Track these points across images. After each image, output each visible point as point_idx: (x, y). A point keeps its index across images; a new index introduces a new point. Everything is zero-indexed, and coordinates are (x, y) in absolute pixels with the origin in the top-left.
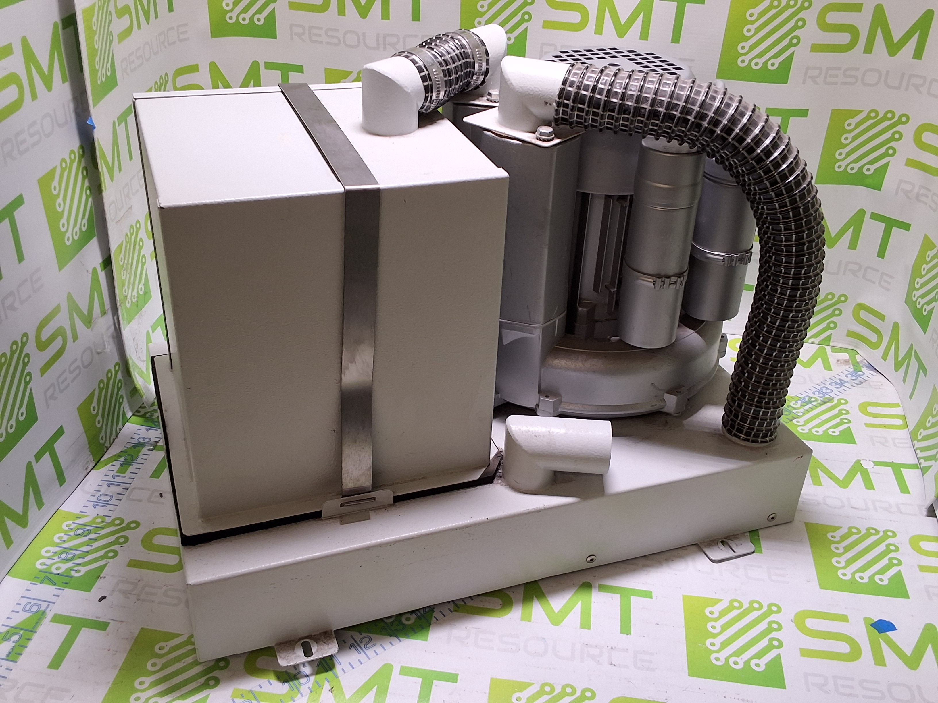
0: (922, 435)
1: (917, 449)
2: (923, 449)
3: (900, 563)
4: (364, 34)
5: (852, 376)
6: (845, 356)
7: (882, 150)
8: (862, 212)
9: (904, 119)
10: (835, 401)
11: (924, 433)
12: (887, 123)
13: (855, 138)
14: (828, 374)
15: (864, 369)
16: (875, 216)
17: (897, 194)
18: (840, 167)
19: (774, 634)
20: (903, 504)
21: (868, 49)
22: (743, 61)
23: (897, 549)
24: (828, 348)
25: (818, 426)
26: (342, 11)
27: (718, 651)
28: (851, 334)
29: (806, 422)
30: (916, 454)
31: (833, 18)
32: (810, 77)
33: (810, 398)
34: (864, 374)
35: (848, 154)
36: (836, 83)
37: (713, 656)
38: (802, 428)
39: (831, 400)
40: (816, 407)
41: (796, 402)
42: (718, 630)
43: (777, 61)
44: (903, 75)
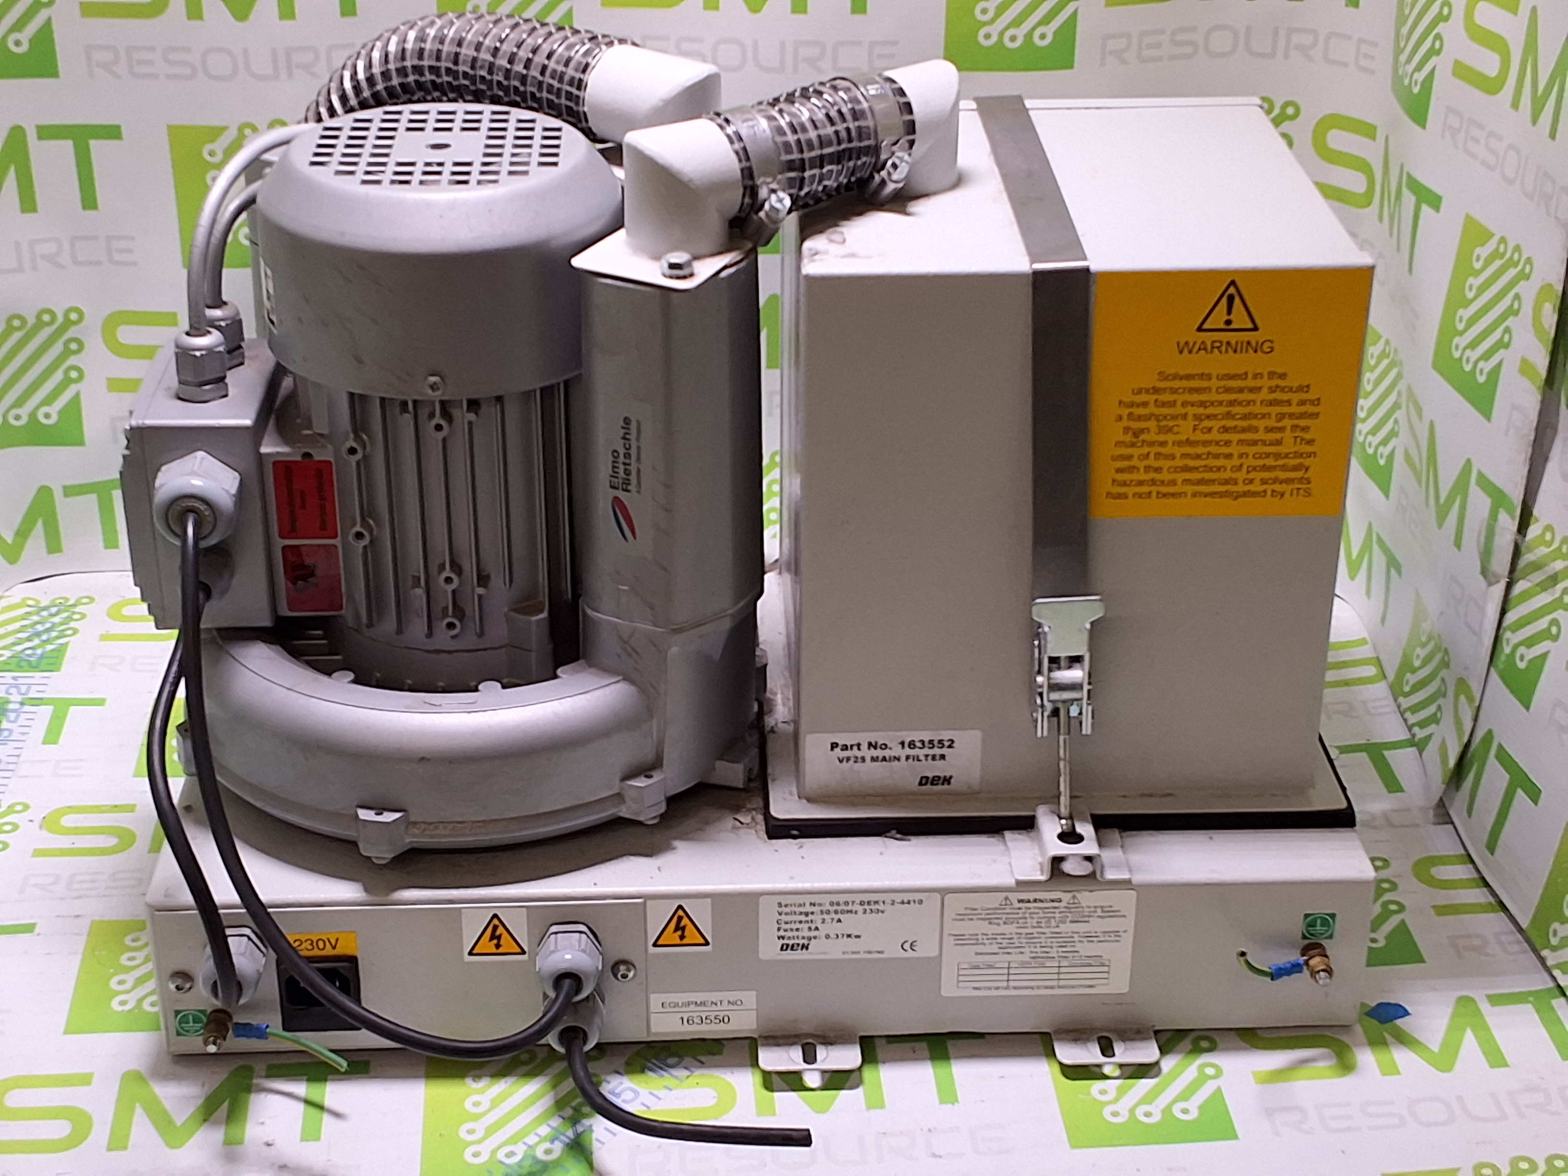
0: (1411, 683)
1: (1405, 710)
2: (1414, 709)
3: (1402, 908)
4: (246, 51)
9: (1290, 111)
11: (1412, 679)
19: (1206, 1058)
20: (1395, 811)
22: (987, 36)
23: (1394, 887)
26: (194, 11)
27: (1114, 1102)
30: (1405, 720)
32: (1111, 52)
36: (1160, 59)
37: (1107, 1111)
43: (1050, 29)
44: (1276, 30)
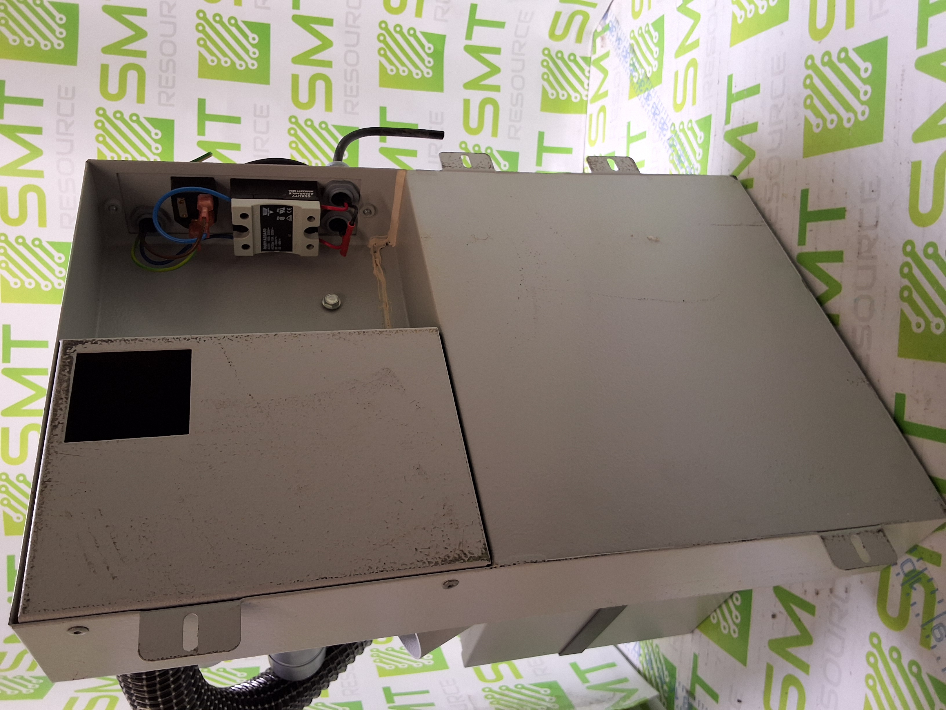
5: (613, 31)
6: (598, 41)
7: (412, 40)
8: (468, 49)
10: (632, 42)
12: (388, 39)
13: (403, 64)
14: (612, 54)
15: (607, 21)
16: (469, 36)
17: (446, 21)
18: (428, 73)
19: (834, 59)
21: (328, 64)
24: (594, 57)
25: (652, 52)
27: (855, 113)
28: (579, 39)
29: (649, 64)
31: (304, 97)
33: (630, 65)
34: (611, 21)
35: (417, 67)
37: (861, 118)
38: (654, 67)
39: (631, 46)
40: (637, 58)
41: (633, 77)
42: (834, 117)
44: (347, 32)
